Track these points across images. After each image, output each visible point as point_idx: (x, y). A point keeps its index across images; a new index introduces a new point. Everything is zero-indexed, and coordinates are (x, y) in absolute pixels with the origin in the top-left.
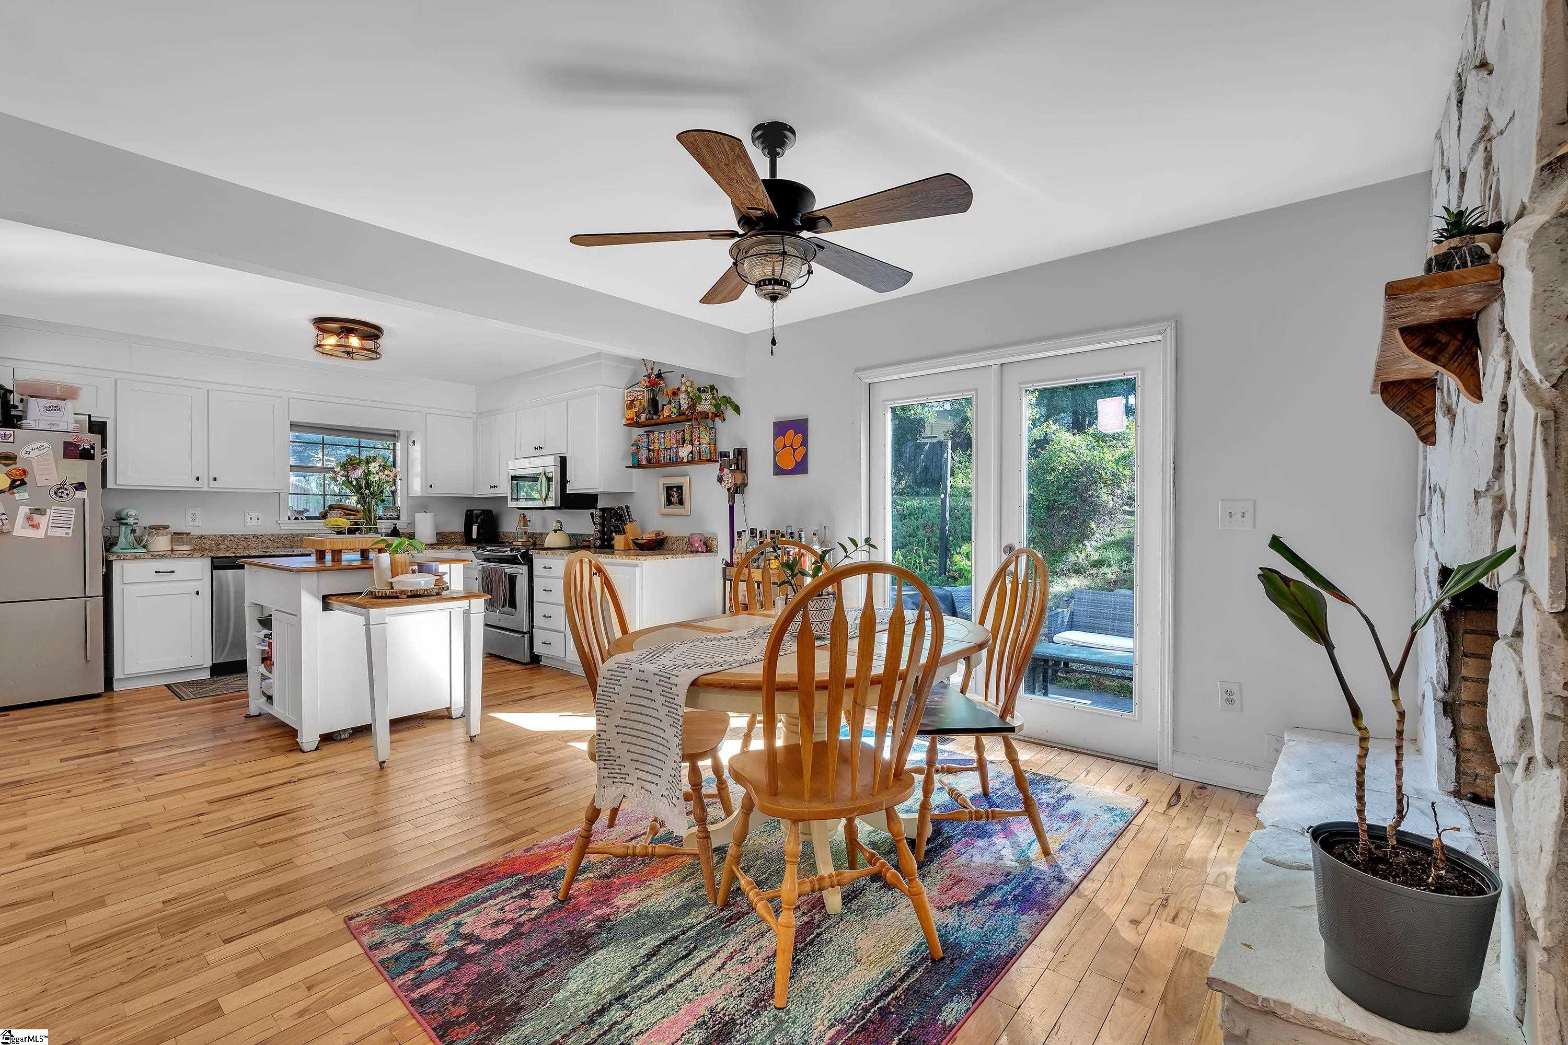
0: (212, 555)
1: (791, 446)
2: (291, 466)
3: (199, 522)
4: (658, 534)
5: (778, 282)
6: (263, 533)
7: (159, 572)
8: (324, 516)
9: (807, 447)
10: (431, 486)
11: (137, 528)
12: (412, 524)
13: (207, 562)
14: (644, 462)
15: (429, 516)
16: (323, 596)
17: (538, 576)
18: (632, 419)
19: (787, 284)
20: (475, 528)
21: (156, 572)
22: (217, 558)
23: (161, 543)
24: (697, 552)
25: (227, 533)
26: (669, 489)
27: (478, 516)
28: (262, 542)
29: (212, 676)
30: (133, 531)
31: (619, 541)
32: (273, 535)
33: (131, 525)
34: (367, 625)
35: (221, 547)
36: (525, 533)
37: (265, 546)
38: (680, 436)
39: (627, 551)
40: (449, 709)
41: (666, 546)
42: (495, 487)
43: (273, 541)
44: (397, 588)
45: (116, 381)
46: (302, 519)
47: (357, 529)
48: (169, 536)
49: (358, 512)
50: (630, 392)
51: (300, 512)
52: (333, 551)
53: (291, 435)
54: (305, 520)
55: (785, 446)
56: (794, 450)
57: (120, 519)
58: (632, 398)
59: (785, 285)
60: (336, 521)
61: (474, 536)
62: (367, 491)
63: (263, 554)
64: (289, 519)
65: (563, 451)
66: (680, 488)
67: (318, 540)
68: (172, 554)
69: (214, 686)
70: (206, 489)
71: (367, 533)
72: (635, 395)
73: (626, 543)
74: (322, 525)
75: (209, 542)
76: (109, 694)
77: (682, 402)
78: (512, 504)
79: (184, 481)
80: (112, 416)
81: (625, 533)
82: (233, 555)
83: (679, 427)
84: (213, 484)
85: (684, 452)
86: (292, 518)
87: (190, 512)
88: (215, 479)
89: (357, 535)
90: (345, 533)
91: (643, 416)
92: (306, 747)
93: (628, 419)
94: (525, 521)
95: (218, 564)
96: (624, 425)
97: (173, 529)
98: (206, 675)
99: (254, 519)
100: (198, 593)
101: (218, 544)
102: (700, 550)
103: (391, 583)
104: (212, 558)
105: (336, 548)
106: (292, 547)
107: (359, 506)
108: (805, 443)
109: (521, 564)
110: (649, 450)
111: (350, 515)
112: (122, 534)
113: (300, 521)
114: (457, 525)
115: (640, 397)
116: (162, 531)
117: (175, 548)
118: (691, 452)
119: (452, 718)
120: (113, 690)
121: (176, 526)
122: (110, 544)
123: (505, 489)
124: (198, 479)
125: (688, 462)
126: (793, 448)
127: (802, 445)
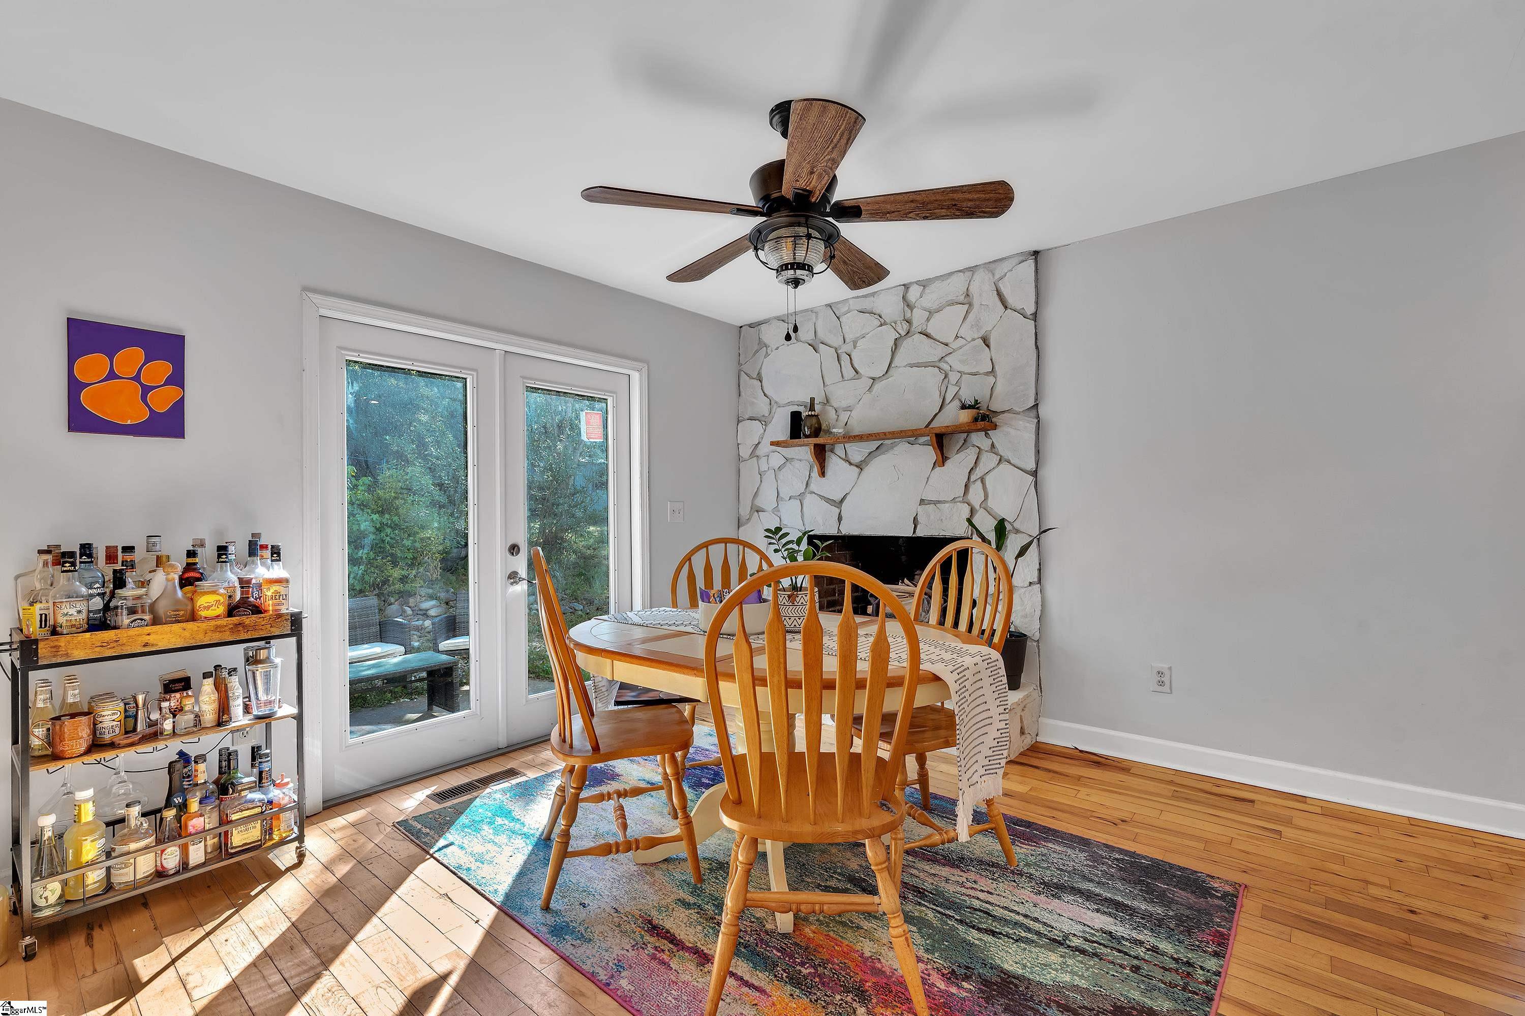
1: (137, 378)
5: (802, 266)
9: (182, 386)
19: (809, 268)
55: (112, 375)
56: (146, 390)
59: (808, 270)
108: (177, 379)
126: (141, 384)
127: (168, 382)
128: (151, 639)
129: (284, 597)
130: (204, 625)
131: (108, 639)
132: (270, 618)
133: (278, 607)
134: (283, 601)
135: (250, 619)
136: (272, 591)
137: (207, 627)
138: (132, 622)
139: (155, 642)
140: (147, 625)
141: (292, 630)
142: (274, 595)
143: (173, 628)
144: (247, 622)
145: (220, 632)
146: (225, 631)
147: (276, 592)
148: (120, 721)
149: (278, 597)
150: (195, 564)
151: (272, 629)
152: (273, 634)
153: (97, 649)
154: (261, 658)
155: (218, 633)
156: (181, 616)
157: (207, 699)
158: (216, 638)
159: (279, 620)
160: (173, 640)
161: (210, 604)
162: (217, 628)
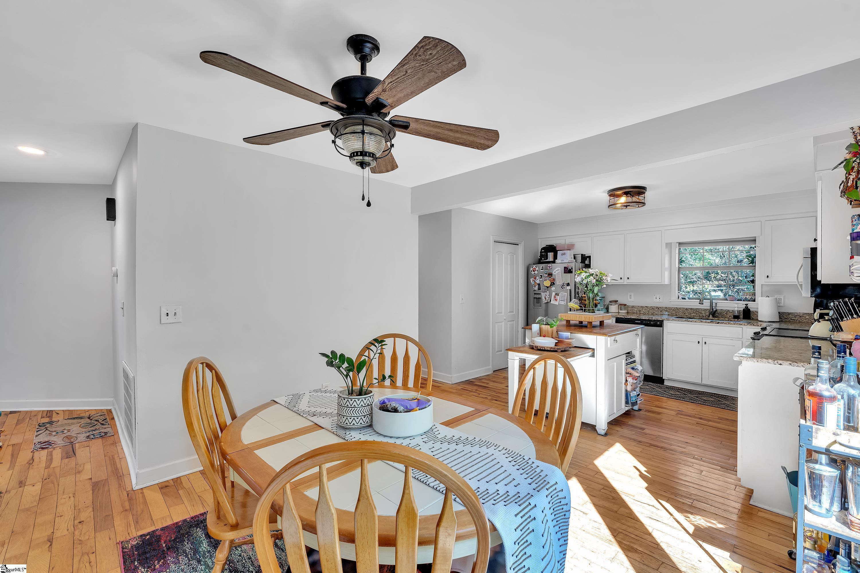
3: (632, 299)
10: (768, 277)
23: (613, 309)
25: (644, 305)
28: (661, 311)
32: (666, 308)
35: (641, 312)
37: (662, 314)
44: (535, 344)
45: (593, 238)
46: (685, 299)
48: (617, 305)
64: (678, 299)
70: (625, 283)
75: (636, 309)
84: (628, 281)
86: (680, 298)
87: (629, 294)
88: (629, 279)
97: (620, 302)
99: (658, 298)
116: (614, 302)
117: (620, 311)
121: (622, 301)
124: (621, 278)
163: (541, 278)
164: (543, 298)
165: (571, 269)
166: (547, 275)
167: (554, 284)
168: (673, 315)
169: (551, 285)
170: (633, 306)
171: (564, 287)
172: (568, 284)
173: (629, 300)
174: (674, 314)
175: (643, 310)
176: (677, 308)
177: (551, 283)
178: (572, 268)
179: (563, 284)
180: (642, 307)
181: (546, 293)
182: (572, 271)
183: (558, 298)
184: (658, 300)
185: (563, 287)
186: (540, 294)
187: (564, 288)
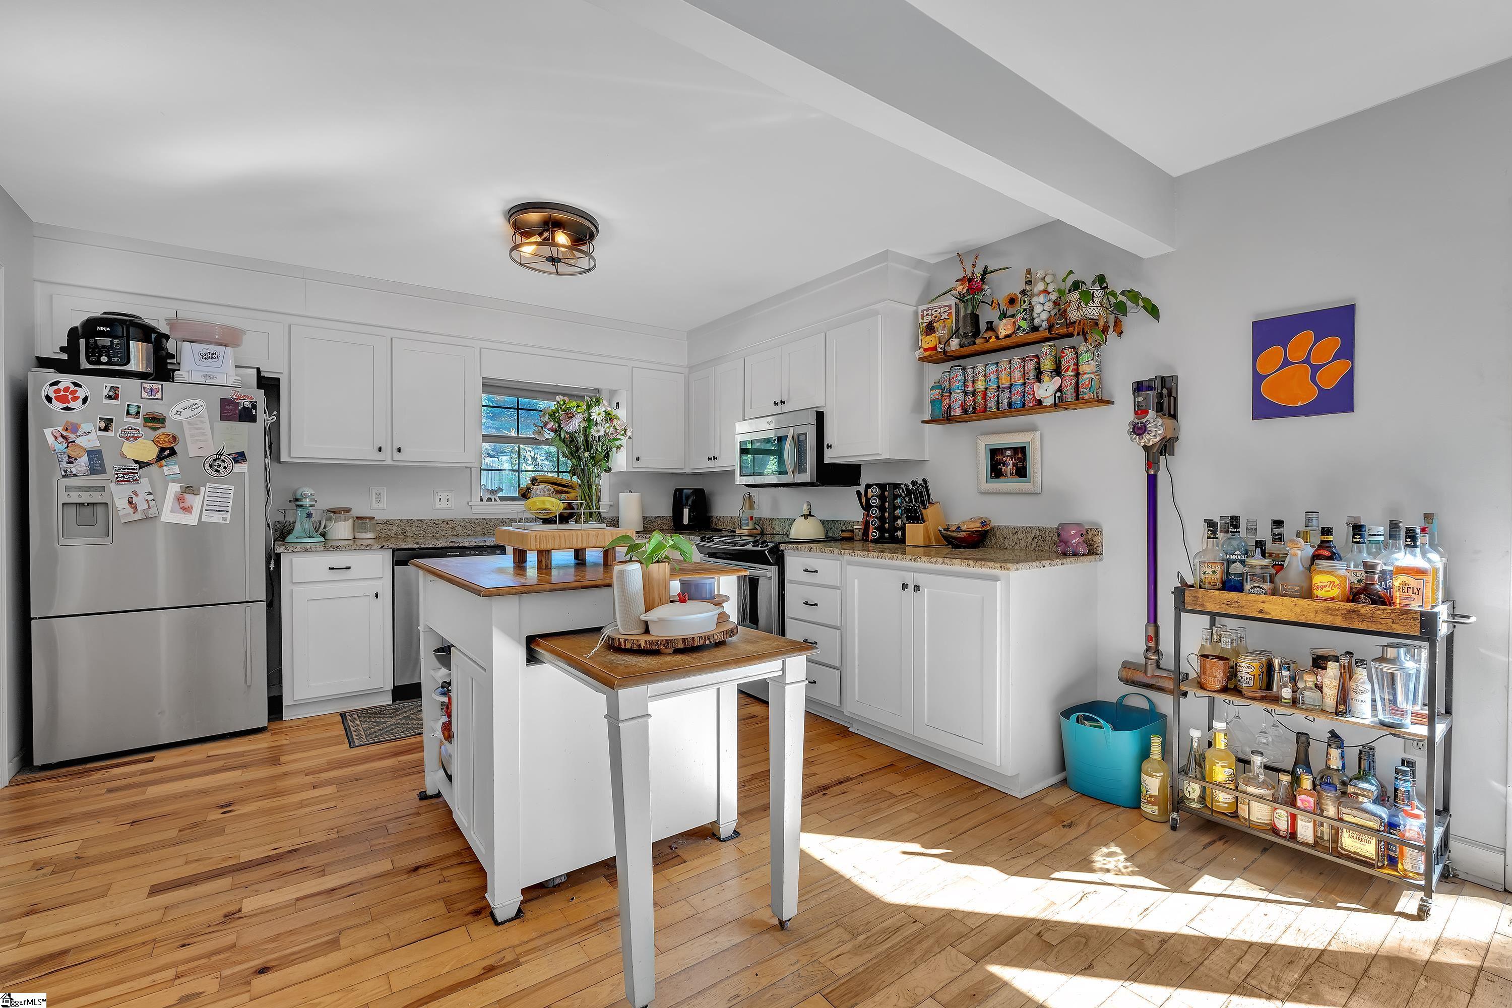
0: (393, 546)
1: (1307, 361)
2: (483, 436)
3: (384, 504)
4: (984, 523)
6: (453, 518)
7: (333, 569)
8: (525, 494)
9: (1352, 359)
10: (638, 459)
11: (313, 512)
12: (615, 506)
13: (387, 556)
14: (957, 412)
15: (635, 496)
16: (528, 638)
17: (791, 582)
18: (934, 348)
20: (686, 511)
21: (330, 568)
22: (398, 550)
23: (341, 530)
24: (1075, 554)
25: (415, 518)
26: (994, 453)
27: (688, 498)
28: (453, 528)
29: (394, 700)
30: (309, 515)
31: (914, 532)
32: (464, 520)
33: (306, 508)
34: (613, 716)
35: (408, 534)
36: (752, 518)
37: (455, 533)
38: (1030, 366)
39: (928, 549)
40: (716, 823)
41: (991, 542)
42: (715, 458)
43: (464, 527)
44: (658, 633)
45: (290, 327)
46: (495, 500)
47: (571, 515)
48: (351, 521)
49: (572, 488)
50: (927, 310)
51: (493, 492)
52: (540, 553)
53: (485, 399)
54: (499, 502)
55: (1286, 363)
56: (1315, 369)
57: (296, 500)
58: (930, 318)
60: (543, 502)
61: (686, 521)
62: (587, 454)
63: (451, 545)
64: (482, 500)
65: (818, 402)
66: (1020, 452)
67: (518, 534)
68: (355, 544)
69: (393, 721)
70: (389, 462)
71: (586, 521)
72: (935, 314)
73: (927, 536)
74: (523, 507)
75: (395, 528)
76: (276, 725)
77: (1038, 309)
78: (740, 480)
79: (362, 452)
80: (286, 372)
81: (924, 522)
82: (417, 546)
83: (1030, 351)
84: (397, 456)
85: (1046, 390)
86: (485, 499)
87: (374, 491)
88: (399, 450)
89: (572, 525)
90: (555, 522)
91: (955, 343)
92: (500, 916)
93: (925, 350)
94: (750, 502)
95: (402, 558)
96: (919, 359)
97: (356, 512)
98: (387, 700)
99: (444, 500)
100: (377, 595)
101: (404, 532)
102: (1081, 551)
103: (646, 623)
104: (394, 551)
105: (543, 547)
106: (484, 535)
107: (575, 478)
108: (1347, 351)
109: (769, 564)
110: (966, 393)
111: (561, 492)
112: (298, 518)
113: (493, 503)
114: (663, 508)
115: (945, 316)
116: (343, 515)
117: (358, 536)
118: (1060, 389)
119: (719, 839)
120: (281, 718)
121: (360, 510)
122: (282, 532)
123: (731, 459)
124: (380, 450)
125: (1055, 405)
126: (1311, 365)
127: (1337, 357)
128: (1265, 607)
129: (1416, 591)
130: (1314, 604)
131: (1231, 599)
132: (1392, 612)
133: (1407, 602)
134: (1413, 596)
135: (1365, 608)
136: (1399, 581)
137: (1318, 607)
138: (1252, 588)
139: (1268, 611)
140: (1265, 594)
141: (1421, 632)
142: (1401, 586)
143: (1285, 601)
144: (1363, 610)
145: (1332, 615)
146: (1336, 615)
147: (1404, 583)
148: (1254, 676)
149: (1406, 590)
150: (1328, 542)
151: (1394, 626)
152: (1395, 631)
153: (1224, 606)
154: (1388, 657)
155: (1329, 616)
156: (1296, 592)
157: (1329, 683)
158: (1327, 620)
159: (1405, 616)
160: (1285, 612)
161: (1324, 584)
162: (1328, 610)
163: (106, 429)
164: (121, 503)
165: (249, 410)
166: (140, 421)
167: (173, 452)
168: (478, 535)
169: (160, 458)
170: (388, 521)
171: (223, 465)
172: (240, 457)
173: (375, 505)
174: (480, 533)
175: (413, 529)
176: (484, 519)
177: (162, 450)
178: (254, 407)
179: (220, 454)
180: (410, 522)
181: (133, 486)
182: (255, 416)
183: (196, 502)
184: (444, 504)
185: (219, 466)
186: (103, 488)
187: (220, 469)
